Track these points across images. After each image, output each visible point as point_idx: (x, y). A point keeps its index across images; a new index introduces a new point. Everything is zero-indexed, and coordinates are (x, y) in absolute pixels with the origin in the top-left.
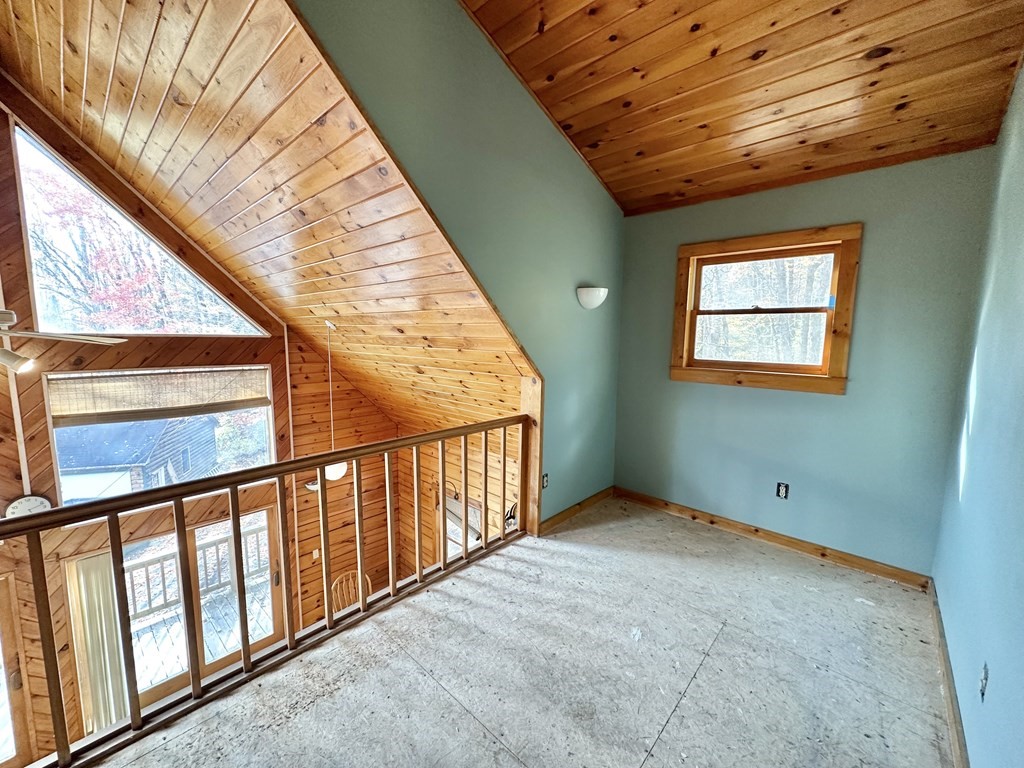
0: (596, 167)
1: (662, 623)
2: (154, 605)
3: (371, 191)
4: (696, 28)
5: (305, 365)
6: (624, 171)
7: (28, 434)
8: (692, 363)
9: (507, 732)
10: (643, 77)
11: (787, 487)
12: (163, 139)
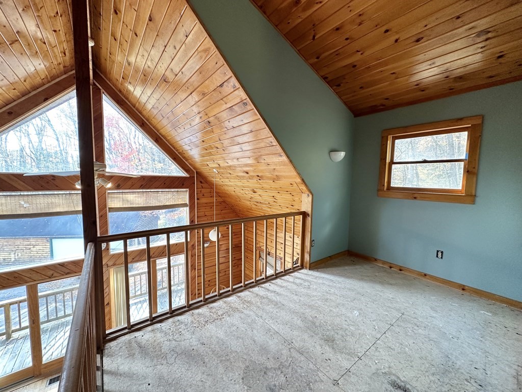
0: (340, 95)
1: (370, 310)
2: (137, 294)
3: (239, 112)
4: (387, 31)
5: (203, 189)
6: (353, 96)
7: (100, 214)
8: (389, 188)
9: (294, 342)
10: (362, 54)
11: (442, 252)
12: (156, 95)
